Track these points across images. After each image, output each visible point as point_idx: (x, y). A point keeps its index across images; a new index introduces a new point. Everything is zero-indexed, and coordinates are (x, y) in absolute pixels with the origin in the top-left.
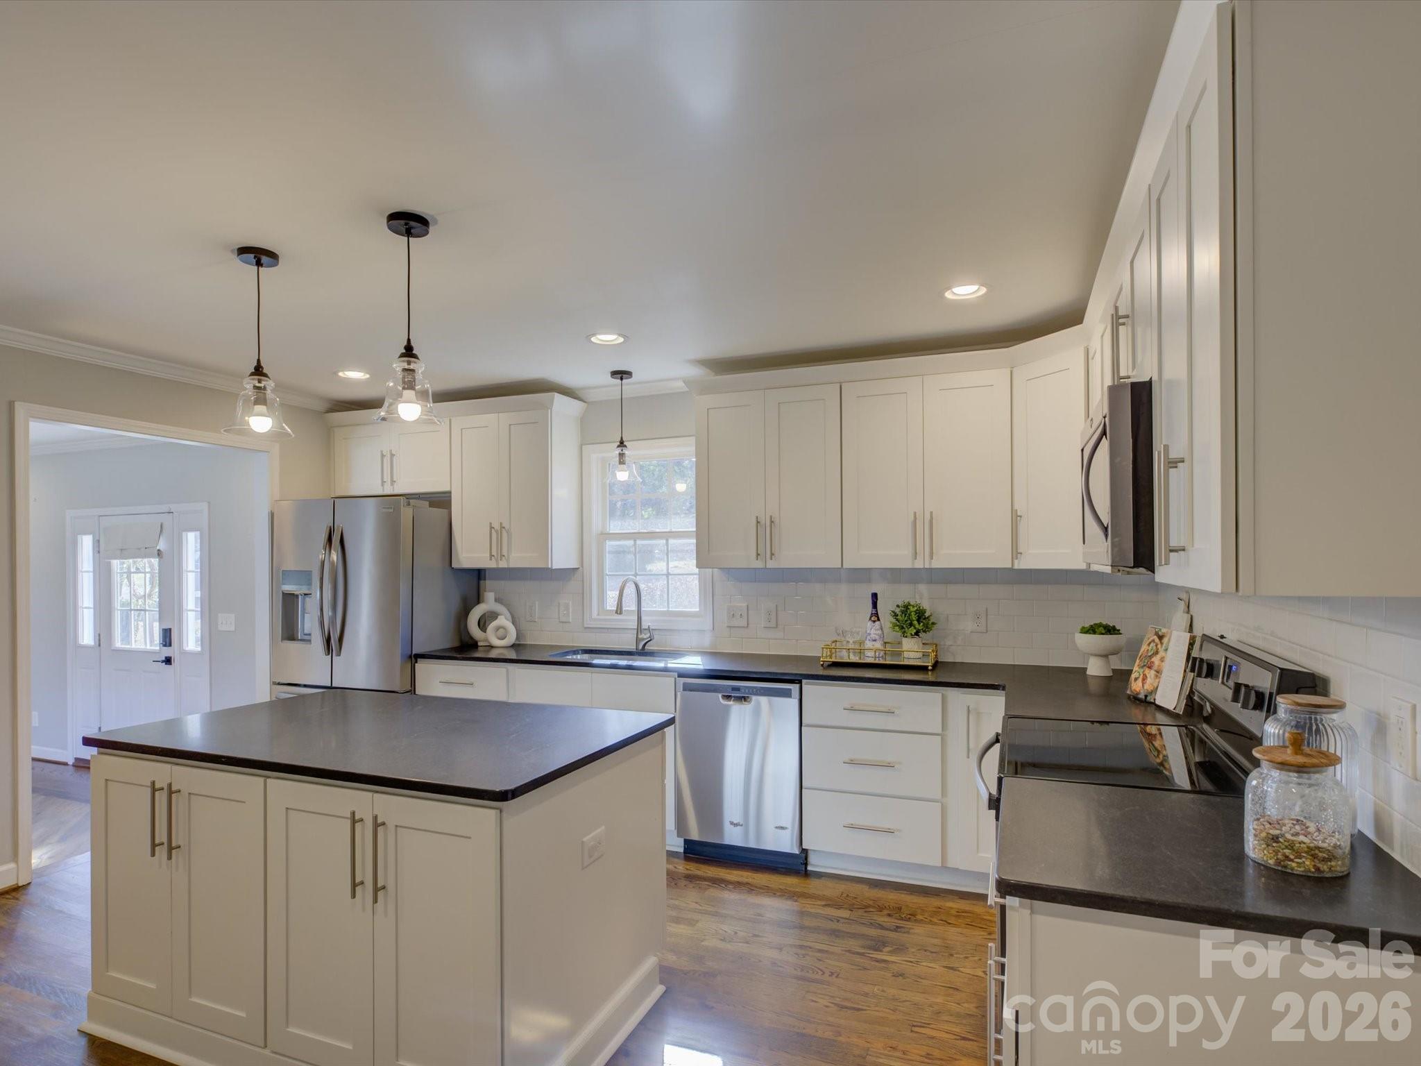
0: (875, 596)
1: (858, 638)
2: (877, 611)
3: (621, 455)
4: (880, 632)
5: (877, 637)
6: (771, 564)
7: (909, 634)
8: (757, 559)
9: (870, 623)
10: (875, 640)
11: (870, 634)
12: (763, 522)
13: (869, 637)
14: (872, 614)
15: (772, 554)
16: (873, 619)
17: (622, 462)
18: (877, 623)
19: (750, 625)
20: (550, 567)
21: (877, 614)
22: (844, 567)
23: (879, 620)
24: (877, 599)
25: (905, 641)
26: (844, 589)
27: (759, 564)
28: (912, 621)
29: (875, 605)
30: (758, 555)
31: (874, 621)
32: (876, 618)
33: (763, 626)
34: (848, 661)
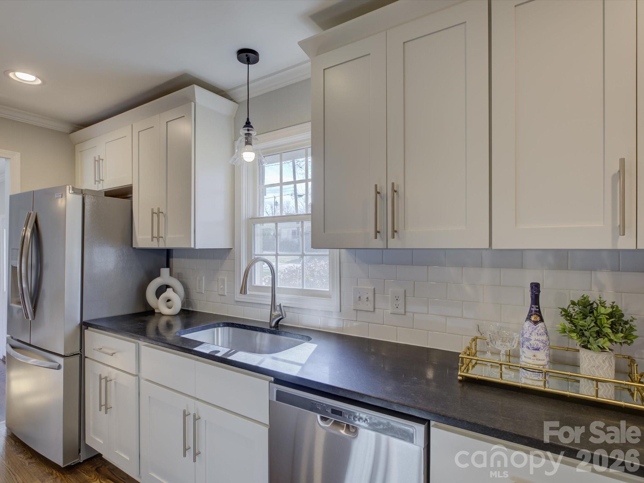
0: (535, 288)
1: (512, 346)
2: (539, 308)
3: (248, 135)
4: (544, 338)
5: (540, 345)
6: (393, 243)
7: (595, 346)
8: (376, 238)
9: (527, 324)
10: (538, 349)
11: (528, 340)
12: (384, 192)
13: (527, 344)
14: (531, 311)
15: (394, 231)
16: (533, 318)
17: (248, 143)
18: (541, 324)
19: (376, 310)
20: (192, 246)
21: (539, 312)
22: (494, 247)
23: (542, 320)
24: (539, 292)
25: (584, 354)
26: (486, 275)
27: (378, 243)
28: (601, 327)
29: (535, 300)
30: (377, 232)
31: (536, 323)
32: (538, 319)
33: (390, 311)
34: (499, 381)
